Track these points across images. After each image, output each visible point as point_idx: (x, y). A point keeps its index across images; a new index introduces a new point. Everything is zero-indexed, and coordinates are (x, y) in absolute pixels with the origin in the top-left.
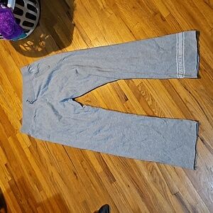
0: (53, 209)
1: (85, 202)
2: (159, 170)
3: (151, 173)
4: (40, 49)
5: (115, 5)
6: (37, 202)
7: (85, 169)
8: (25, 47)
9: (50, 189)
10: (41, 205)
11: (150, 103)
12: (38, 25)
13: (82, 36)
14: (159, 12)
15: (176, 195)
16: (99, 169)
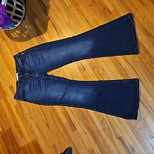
0: (31, 151)
1: (54, 146)
2: (107, 120)
3: (102, 123)
4: (25, 36)
5: (77, 4)
6: (20, 146)
7: (55, 121)
8: (14, 35)
9: (29, 137)
10: (23, 149)
11: (101, 72)
12: (24, 19)
13: (54, 26)
14: (107, 8)
15: (120, 138)
16: (65, 121)
